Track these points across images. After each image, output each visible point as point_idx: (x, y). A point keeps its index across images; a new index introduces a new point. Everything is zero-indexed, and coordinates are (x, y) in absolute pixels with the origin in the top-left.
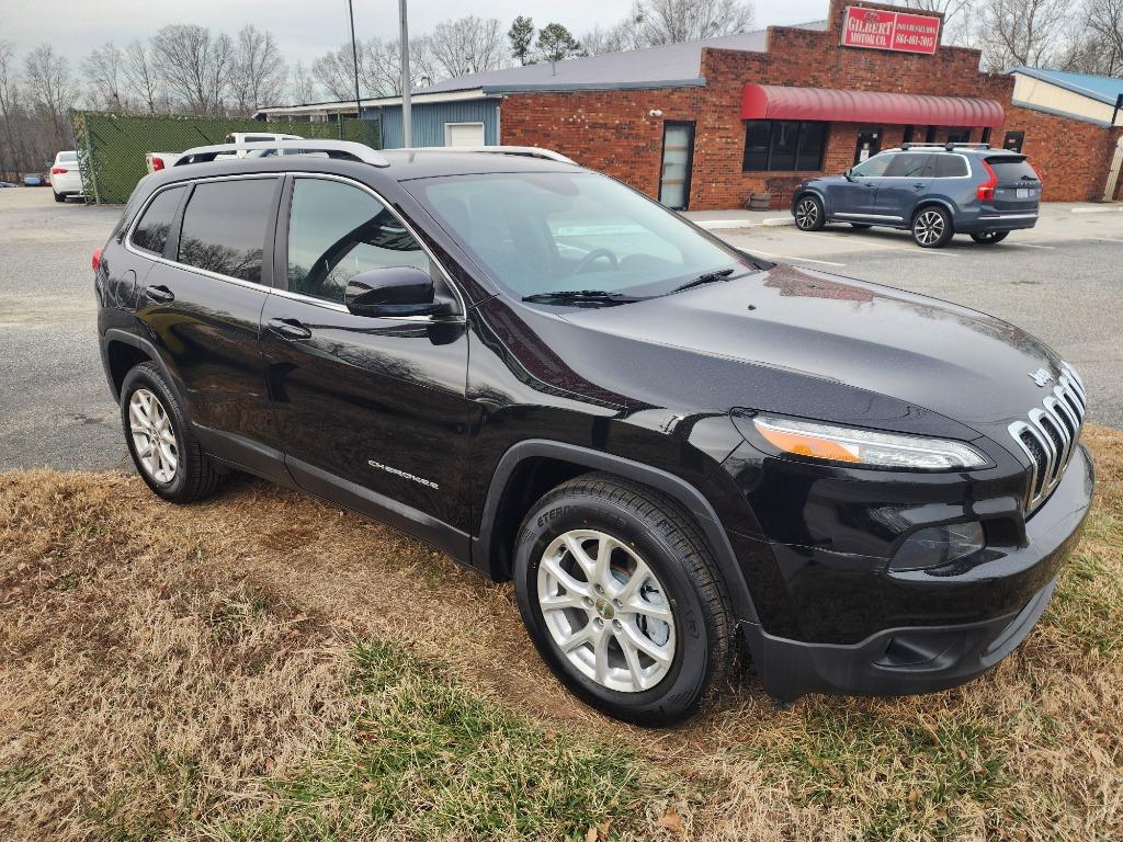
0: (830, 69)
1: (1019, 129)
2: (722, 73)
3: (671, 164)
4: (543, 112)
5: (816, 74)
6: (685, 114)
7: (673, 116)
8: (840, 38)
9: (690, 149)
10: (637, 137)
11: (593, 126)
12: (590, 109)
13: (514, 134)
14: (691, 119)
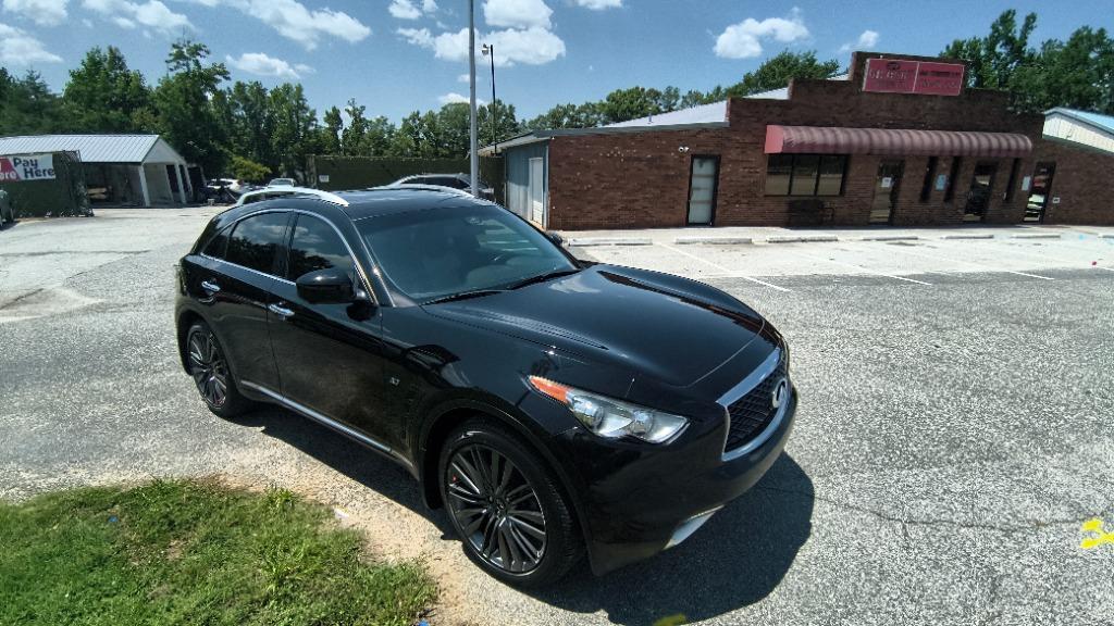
0: (850, 111)
1: (1050, 160)
2: (746, 117)
3: (698, 189)
4: (585, 149)
5: (836, 116)
6: (711, 149)
7: (700, 151)
8: (861, 86)
9: (716, 177)
10: (668, 167)
11: (628, 159)
12: (625, 147)
13: (560, 166)
14: (717, 153)
